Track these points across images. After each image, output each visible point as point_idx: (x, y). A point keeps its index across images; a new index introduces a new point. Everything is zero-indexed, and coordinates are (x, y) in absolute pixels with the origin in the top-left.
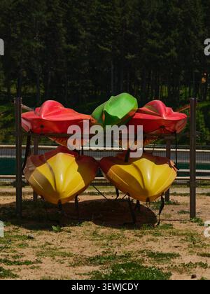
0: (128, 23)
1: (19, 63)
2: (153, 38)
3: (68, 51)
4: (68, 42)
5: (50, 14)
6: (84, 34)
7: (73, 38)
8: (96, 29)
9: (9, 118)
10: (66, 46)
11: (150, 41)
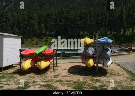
0: (73, 18)
1: (49, 27)
2: (78, 21)
3: (60, 24)
4: (59, 22)
5: (55, 16)
6: (63, 21)
7: (61, 21)
8: (65, 19)
9: (46, 40)
10: (59, 23)
11: (77, 22)
